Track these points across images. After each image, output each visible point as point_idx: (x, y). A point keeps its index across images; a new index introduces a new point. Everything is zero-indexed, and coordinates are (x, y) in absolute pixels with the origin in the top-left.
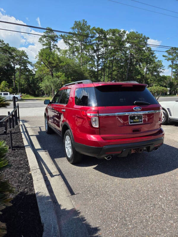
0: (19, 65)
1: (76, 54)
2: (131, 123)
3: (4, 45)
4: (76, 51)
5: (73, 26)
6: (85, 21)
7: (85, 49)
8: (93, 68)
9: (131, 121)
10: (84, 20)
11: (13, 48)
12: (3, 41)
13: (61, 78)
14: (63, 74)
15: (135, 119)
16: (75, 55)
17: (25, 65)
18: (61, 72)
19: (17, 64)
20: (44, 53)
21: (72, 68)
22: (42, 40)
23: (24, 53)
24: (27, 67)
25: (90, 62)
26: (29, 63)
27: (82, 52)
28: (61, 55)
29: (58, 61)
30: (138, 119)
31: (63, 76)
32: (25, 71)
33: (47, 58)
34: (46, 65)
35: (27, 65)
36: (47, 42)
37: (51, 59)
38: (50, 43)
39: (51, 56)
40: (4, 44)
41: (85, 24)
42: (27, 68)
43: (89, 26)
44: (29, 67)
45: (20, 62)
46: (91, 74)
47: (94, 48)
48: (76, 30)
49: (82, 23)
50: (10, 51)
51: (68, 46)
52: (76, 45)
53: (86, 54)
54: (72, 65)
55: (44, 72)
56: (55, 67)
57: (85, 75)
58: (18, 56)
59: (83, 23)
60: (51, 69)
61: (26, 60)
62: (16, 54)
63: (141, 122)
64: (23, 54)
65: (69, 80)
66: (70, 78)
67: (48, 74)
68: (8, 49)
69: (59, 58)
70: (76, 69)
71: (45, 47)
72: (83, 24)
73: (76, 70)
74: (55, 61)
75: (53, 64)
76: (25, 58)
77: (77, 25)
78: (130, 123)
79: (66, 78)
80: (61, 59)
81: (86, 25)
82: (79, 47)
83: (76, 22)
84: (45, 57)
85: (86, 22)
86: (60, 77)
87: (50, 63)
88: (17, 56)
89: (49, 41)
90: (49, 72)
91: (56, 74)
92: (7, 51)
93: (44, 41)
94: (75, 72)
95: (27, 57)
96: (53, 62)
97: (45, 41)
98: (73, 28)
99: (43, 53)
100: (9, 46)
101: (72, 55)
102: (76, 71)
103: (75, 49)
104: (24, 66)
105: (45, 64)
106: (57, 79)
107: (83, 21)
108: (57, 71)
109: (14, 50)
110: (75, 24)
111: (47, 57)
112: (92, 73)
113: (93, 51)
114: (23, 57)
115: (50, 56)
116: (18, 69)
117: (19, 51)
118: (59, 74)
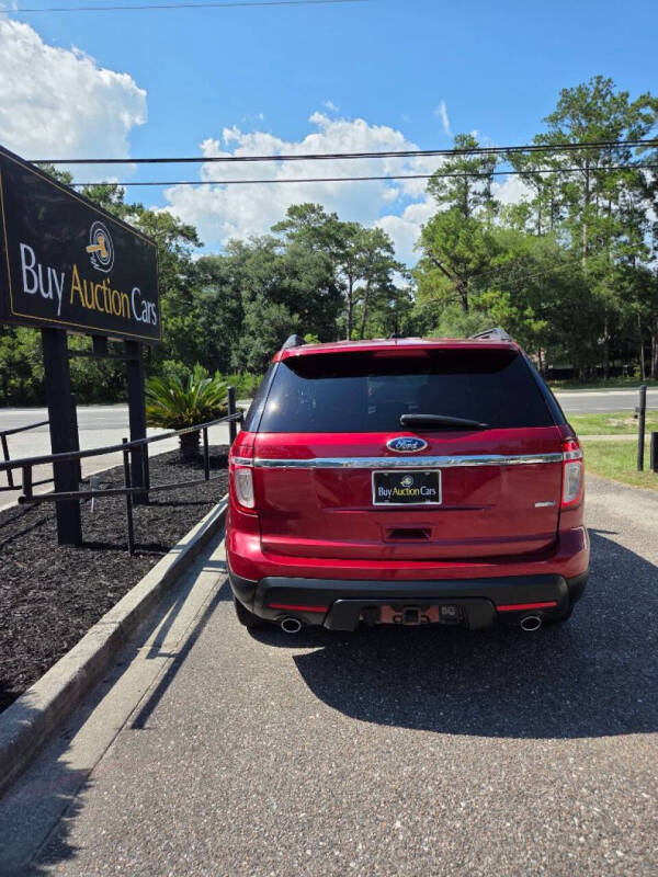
0: (365, 279)
1: (565, 212)
2: (379, 499)
3: (324, 220)
4: (563, 202)
5: (556, 109)
6: (605, 78)
7: (600, 188)
8: (637, 260)
9: (382, 492)
10: (599, 78)
11: (350, 224)
12: (321, 208)
13: (493, 311)
14: (501, 296)
15: (400, 487)
16: (561, 218)
17: (383, 277)
18: (495, 290)
19: (358, 277)
20: (439, 229)
21: (540, 269)
22: (438, 184)
23: (381, 237)
24: (391, 281)
25: (624, 238)
26: (398, 266)
27: (588, 200)
28: (508, 226)
29: (484, 251)
30: (412, 487)
31: (503, 302)
32: (381, 296)
33: (448, 246)
34: (442, 269)
35: (391, 277)
36: (454, 188)
37: (460, 247)
38: (466, 187)
39: (460, 234)
40: (324, 216)
41: (603, 93)
42: (388, 284)
43: (623, 95)
44: (398, 281)
45: (367, 270)
46: (625, 284)
47: (642, 177)
48: (567, 121)
49: (592, 89)
50: (341, 236)
51: (536, 189)
52: (567, 178)
53: (607, 209)
54: (539, 258)
55: (437, 295)
56: (476, 272)
57: (594, 291)
58: (363, 251)
59: (597, 88)
60: (460, 282)
61: (387, 258)
62: (356, 244)
63: (435, 498)
64: (380, 239)
65: (527, 318)
66: (530, 309)
67: (449, 301)
68: (333, 232)
69: (488, 240)
70: (557, 270)
71: (446, 207)
72: (598, 91)
73: (559, 274)
74: (473, 251)
75: (468, 261)
76: (385, 254)
77: (573, 103)
78: (377, 501)
79: (515, 309)
80: (498, 240)
81: (607, 95)
82: (577, 184)
83: (565, 93)
84: (441, 242)
85: (610, 81)
86: (491, 307)
87: (457, 260)
88: (360, 249)
89: (464, 182)
90: (453, 294)
91: (476, 299)
92: (330, 236)
93: (445, 187)
94: (554, 281)
95: (388, 248)
96: (468, 254)
97: (450, 186)
98: (554, 119)
99: (434, 230)
100: (339, 221)
101: (548, 218)
102: (557, 279)
103: (561, 197)
104: (380, 280)
105: (441, 267)
106: (482, 316)
107: (594, 81)
108: (483, 284)
109: (351, 231)
110: (562, 102)
111: (447, 240)
112: (631, 281)
113: (637, 193)
114: (376, 251)
115: (458, 237)
116: (361, 291)
117: (366, 233)
118: (488, 295)
